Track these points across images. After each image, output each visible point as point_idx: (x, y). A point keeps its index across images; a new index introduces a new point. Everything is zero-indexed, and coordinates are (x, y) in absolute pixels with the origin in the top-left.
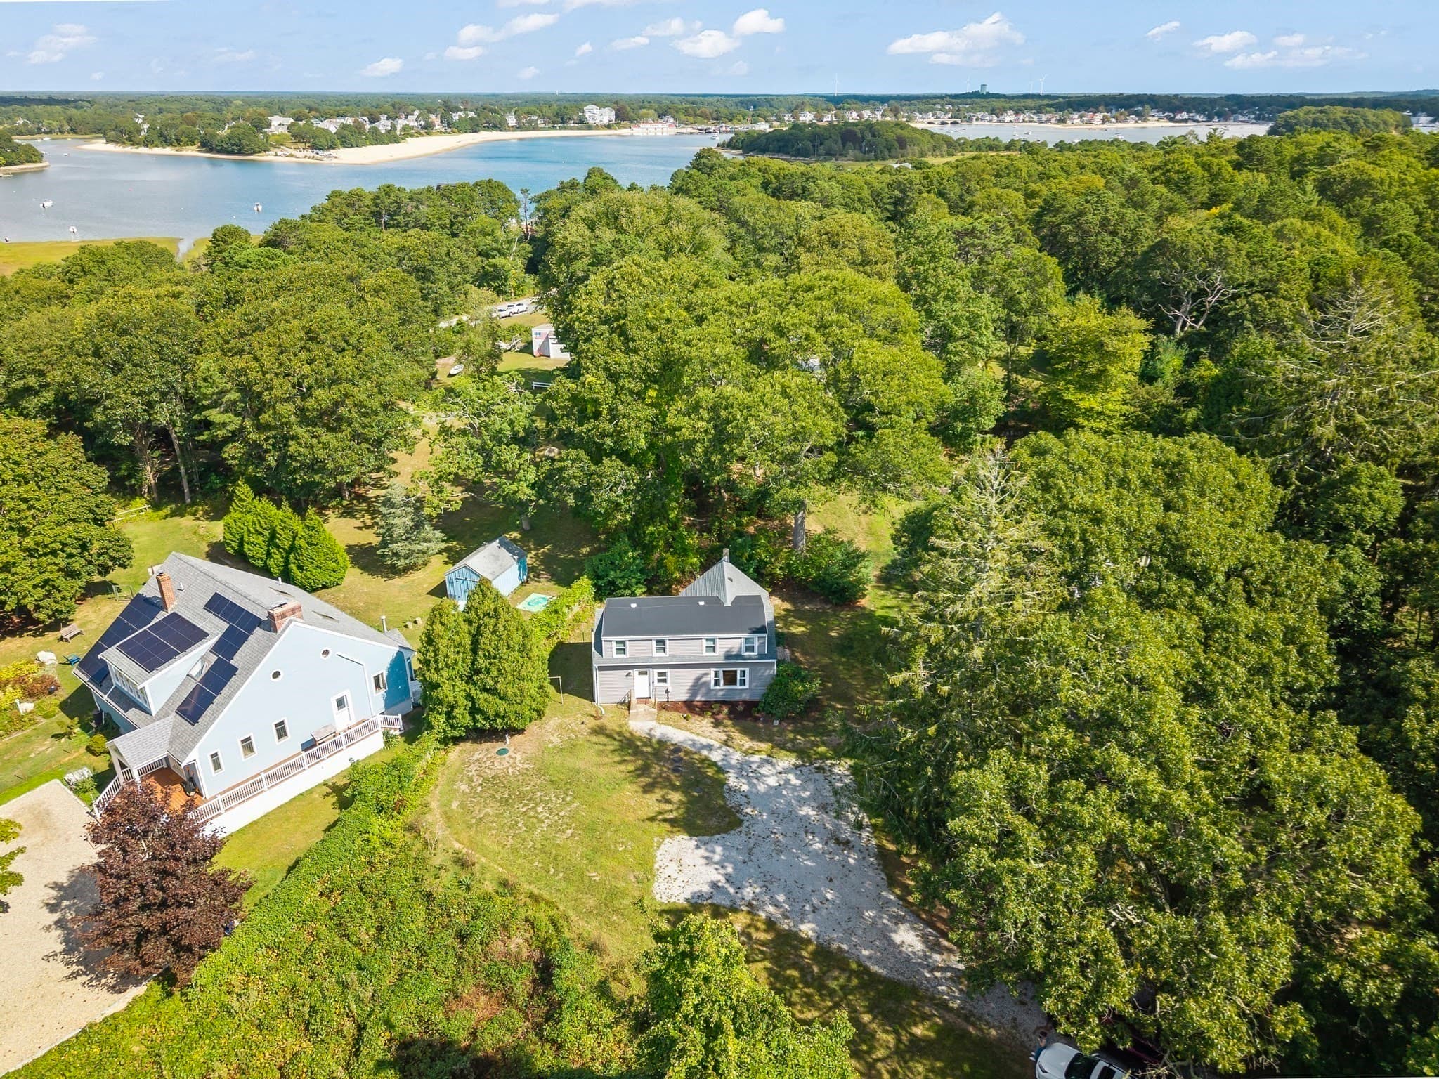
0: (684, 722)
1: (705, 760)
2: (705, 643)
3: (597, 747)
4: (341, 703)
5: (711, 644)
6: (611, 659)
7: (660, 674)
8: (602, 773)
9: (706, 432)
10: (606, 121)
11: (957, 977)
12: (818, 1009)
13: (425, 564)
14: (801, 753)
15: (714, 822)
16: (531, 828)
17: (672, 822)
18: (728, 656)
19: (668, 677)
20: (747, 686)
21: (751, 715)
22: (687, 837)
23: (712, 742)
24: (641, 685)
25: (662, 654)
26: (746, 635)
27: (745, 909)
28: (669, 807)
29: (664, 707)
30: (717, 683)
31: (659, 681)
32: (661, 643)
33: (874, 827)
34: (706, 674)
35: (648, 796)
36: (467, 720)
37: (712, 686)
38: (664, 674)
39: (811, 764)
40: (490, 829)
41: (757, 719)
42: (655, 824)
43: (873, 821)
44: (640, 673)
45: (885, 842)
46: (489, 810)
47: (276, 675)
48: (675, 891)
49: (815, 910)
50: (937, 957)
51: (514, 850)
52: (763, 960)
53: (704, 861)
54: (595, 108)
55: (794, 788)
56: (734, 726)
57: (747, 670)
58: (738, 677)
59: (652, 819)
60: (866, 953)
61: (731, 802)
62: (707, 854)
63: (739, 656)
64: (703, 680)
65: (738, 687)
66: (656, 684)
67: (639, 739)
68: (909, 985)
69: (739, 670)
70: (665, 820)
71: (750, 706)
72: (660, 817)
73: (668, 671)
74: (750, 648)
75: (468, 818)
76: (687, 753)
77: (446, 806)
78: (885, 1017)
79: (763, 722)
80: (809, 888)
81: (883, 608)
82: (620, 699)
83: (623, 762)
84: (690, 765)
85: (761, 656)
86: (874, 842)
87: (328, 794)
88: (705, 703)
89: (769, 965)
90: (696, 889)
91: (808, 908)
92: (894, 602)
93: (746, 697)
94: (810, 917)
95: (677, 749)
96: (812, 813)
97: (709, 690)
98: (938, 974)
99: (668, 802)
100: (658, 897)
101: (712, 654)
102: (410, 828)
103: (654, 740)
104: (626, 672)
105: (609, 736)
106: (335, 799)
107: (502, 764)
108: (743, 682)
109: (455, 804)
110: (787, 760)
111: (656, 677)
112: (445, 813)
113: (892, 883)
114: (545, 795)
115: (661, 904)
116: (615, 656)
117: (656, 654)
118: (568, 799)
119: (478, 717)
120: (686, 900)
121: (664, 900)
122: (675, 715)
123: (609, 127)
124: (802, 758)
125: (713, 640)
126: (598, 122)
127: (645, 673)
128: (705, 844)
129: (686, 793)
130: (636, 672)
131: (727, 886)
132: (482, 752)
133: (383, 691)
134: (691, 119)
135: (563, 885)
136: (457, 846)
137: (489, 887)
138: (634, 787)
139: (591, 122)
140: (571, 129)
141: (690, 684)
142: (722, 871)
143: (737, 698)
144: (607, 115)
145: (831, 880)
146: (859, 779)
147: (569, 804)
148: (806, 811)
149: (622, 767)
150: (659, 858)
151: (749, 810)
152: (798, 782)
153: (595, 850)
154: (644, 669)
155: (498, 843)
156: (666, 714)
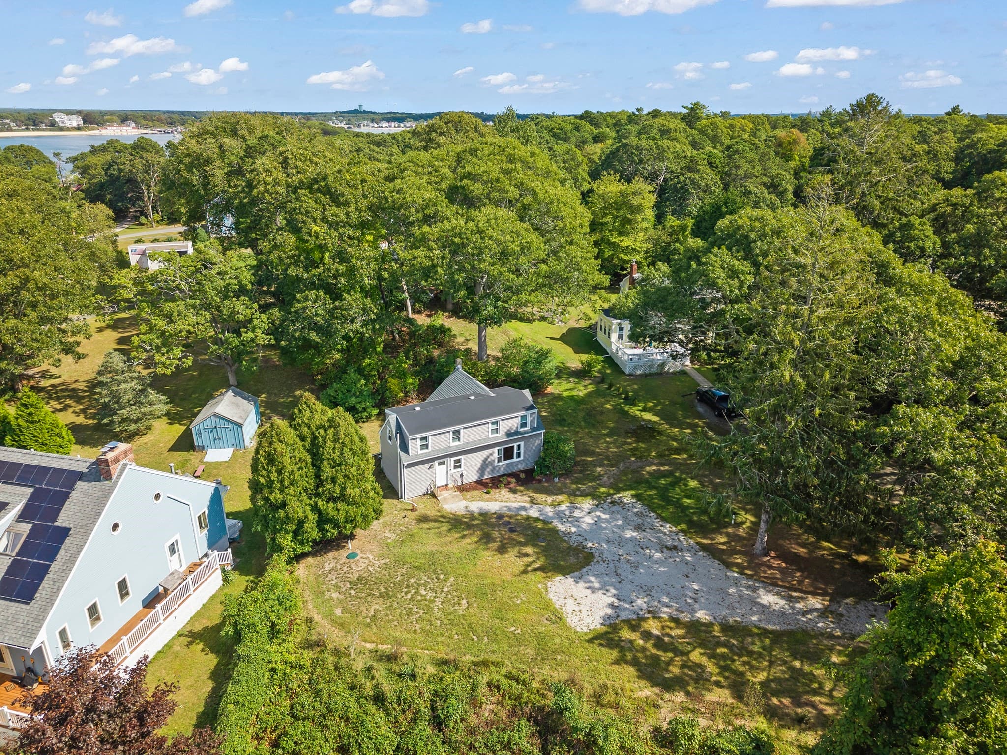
0: (487, 496)
1: (528, 518)
2: (491, 427)
3: (433, 531)
4: (173, 549)
5: (495, 427)
6: (417, 456)
7: (456, 462)
8: (454, 548)
9: (443, 257)
10: (75, 124)
11: (823, 613)
12: (763, 670)
13: (149, 428)
14: (594, 496)
15: (572, 560)
16: (428, 610)
17: (541, 569)
18: (509, 434)
19: (463, 463)
20: (522, 458)
21: (534, 479)
22: (562, 577)
23: (523, 504)
24: (441, 474)
25: (457, 443)
26: (523, 413)
27: (649, 616)
28: (530, 559)
29: (463, 488)
30: (499, 460)
31: (455, 467)
32: (457, 432)
33: (682, 531)
34: (491, 454)
35: (507, 556)
36: (315, 534)
37: (496, 464)
38: (459, 461)
39: (605, 501)
40: (390, 621)
41: (540, 481)
42: (530, 575)
43: (679, 528)
44: (440, 464)
45: (699, 539)
46: (377, 607)
47: (115, 527)
48: (588, 620)
49: (696, 601)
50: (798, 605)
51: (427, 633)
52: (695, 648)
53: (589, 591)
54: (63, 116)
55: (607, 521)
56: (528, 490)
57: (522, 444)
58: (515, 451)
59: (525, 572)
60: (754, 618)
61: (574, 541)
62: (587, 585)
63: (517, 433)
64: (489, 460)
65: (515, 459)
66: (453, 471)
67: (463, 516)
68: (800, 630)
69: (515, 445)
70: (536, 570)
71: (529, 473)
72: (529, 568)
73: (462, 457)
74: (524, 425)
75: (360, 619)
76: (510, 517)
77: (330, 615)
78: (808, 658)
79: (547, 481)
80: (679, 587)
81: (566, 390)
82: (423, 491)
83: (464, 537)
84: (519, 524)
85: (533, 429)
86: (692, 541)
87: (190, 643)
88: (492, 479)
89: (702, 651)
90: (602, 614)
91: (689, 601)
92: (571, 386)
93: (521, 467)
94: (697, 606)
95: (500, 516)
96: (635, 534)
97: (495, 467)
98: (809, 616)
99: (526, 555)
100: (578, 629)
101: (496, 435)
102: (309, 645)
103: (476, 514)
104: (429, 465)
105: (436, 521)
106: (201, 646)
107: (360, 566)
108: (519, 455)
109: (338, 612)
110: (587, 504)
111: (453, 465)
112: (334, 621)
113: (729, 566)
114: (420, 580)
115: (586, 634)
116: (420, 452)
117: (453, 444)
118: (442, 577)
119: (327, 527)
120: (602, 624)
121: (585, 630)
122: (476, 493)
123: (79, 129)
124: (596, 499)
125: (496, 423)
126: (67, 125)
127: (444, 463)
128: (580, 578)
129: (534, 545)
130: (436, 463)
131: (621, 603)
132: (330, 561)
133: (205, 531)
134: (150, 124)
135: (495, 646)
136: (369, 646)
137: (431, 670)
138: (489, 553)
139: (61, 125)
140: (44, 130)
141: (478, 465)
142: (609, 594)
143: (515, 470)
144: (76, 121)
145: (687, 576)
146: (646, 502)
147: (445, 580)
148: (629, 534)
149: (468, 541)
150: (554, 599)
151: (590, 544)
152: (607, 516)
153: (499, 610)
154: (441, 459)
155: (408, 632)
156: (468, 494)
